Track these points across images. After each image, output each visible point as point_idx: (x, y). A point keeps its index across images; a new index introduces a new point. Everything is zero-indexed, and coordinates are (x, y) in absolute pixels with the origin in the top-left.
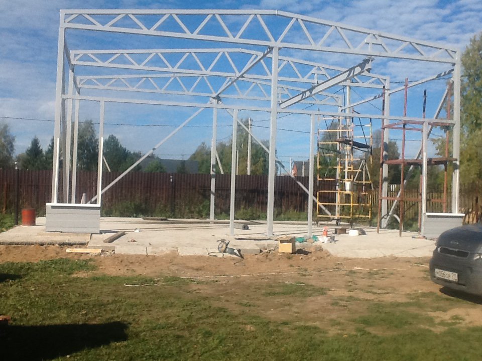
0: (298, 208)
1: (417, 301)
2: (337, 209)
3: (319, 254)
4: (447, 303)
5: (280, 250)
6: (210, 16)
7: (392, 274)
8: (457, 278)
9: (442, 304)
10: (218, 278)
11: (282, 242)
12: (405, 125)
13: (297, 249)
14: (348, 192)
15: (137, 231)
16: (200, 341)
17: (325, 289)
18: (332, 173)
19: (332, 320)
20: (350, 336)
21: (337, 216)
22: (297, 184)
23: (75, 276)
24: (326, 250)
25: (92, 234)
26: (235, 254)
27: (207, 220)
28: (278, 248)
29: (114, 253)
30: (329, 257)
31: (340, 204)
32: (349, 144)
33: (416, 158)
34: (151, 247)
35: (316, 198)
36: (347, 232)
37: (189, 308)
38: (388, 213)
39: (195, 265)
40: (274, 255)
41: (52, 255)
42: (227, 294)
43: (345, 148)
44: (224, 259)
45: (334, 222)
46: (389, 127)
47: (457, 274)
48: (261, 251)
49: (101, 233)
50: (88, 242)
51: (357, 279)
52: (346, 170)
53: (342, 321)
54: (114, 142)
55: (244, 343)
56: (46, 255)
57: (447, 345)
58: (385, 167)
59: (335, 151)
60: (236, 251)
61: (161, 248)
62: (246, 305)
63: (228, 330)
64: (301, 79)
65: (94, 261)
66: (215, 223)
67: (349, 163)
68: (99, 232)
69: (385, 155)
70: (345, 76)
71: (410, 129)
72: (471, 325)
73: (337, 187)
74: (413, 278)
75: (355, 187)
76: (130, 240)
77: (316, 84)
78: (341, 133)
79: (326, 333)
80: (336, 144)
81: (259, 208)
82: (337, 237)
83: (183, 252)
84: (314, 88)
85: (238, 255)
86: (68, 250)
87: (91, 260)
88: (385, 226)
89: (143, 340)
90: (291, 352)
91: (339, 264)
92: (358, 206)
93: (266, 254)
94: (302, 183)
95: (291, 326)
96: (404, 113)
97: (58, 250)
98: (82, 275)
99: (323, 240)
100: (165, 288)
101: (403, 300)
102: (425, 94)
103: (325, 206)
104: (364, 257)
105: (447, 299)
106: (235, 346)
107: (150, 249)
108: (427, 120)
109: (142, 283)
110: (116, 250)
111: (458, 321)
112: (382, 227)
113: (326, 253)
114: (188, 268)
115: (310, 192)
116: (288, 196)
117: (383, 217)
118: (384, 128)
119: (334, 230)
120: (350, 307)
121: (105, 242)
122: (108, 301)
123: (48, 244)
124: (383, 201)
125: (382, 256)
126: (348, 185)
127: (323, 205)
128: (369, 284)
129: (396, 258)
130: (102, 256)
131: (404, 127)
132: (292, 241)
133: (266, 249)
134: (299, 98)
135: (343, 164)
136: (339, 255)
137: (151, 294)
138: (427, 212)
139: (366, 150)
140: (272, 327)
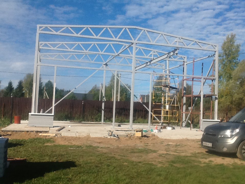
0: (144, 117)
1: (195, 155)
2: (162, 118)
3: (153, 137)
4: (208, 156)
5: (136, 135)
6: (105, 29)
7: (186, 146)
8: (211, 145)
9: (205, 156)
10: (109, 146)
11: (137, 131)
12: (193, 79)
13: (143, 135)
14: (167, 110)
15: (70, 126)
16: (106, 168)
17: (156, 151)
18: (160, 101)
19: (159, 161)
20: (166, 167)
21: (162, 121)
22: (143, 106)
23: (46, 145)
24: (157, 136)
25: (50, 127)
26: (116, 137)
27: (100, 122)
28: (135, 134)
29: (61, 136)
30: (158, 139)
31: (163, 115)
32: (168, 87)
33: (198, 94)
34: (78, 133)
35: (152, 113)
36: (166, 128)
37: (99, 157)
38: (186, 119)
39: (98, 141)
40: (133, 137)
41: (33, 136)
42: (114, 152)
43: (166, 89)
44: (111, 139)
45: (161, 124)
46: (186, 80)
47: (211, 144)
48: (127, 136)
49: (54, 127)
50: (49, 131)
51: (170, 148)
52: (167, 100)
53: (163, 162)
54: (50, 84)
55: (123, 168)
56: (30, 137)
57: (205, 170)
58: (185, 98)
59: (161, 90)
60: (116, 136)
61: (82, 134)
62: (122, 156)
63: (117, 164)
64: (146, 57)
65: (53, 139)
66: (104, 124)
67: (168, 96)
68: (53, 127)
69: (185, 93)
70: (166, 56)
71: (196, 81)
72: (216, 164)
73: (162, 108)
74: (195, 147)
75: (171, 107)
76: (68, 130)
77: (153, 59)
78: (164, 82)
79: (157, 166)
80: (162, 87)
81: (124, 117)
82: (161, 130)
83: (92, 136)
84: (152, 61)
85: (117, 137)
86: (40, 134)
87: (51, 138)
88: (184, 126)
89: (83, 167)
90: (143, 172)
91: (162, 141)
92: (172, 116)
93: (130, 137)
94: (145, 105)
95: (142, 164)
96: (192, 74)
97: (36, 134)
98: (49, 144)
99: (155, 131)
100: (87, 150)
101: (189, 155)
102: (203, 65)
103: (156, 116)
104: (174, 139)
105: (208, 155)
106: (120, 169)
107: (77, 134)
108: (203, 77)
109: (77, 148)
110: (62, 134)
111: (211, 162)
112: (183, 126)
113: (157, 137)
114: (95, 142)
115: (149, 110)
116: (138, 112)
117: (183, 122)
118: (184, 80)
119: (160, 127)
120: (167, 157)
121: (57, 131)
122: (64, 154)
123: (31, 131)
124: (183, 114)
125: (181, 138)
126: (167, 107)
127: (155, 116)
128: (176, 149)
129: (188, 139)
130: (56, 137)
131: (193, 80)
132: (141, 131)
133: (130, 135)
134: (145, 65)
135: (165, 97)
136: (162, 138)
137: (82, 151)
138: (203, 119)
139: (176, 90)
140: (134, 163)
